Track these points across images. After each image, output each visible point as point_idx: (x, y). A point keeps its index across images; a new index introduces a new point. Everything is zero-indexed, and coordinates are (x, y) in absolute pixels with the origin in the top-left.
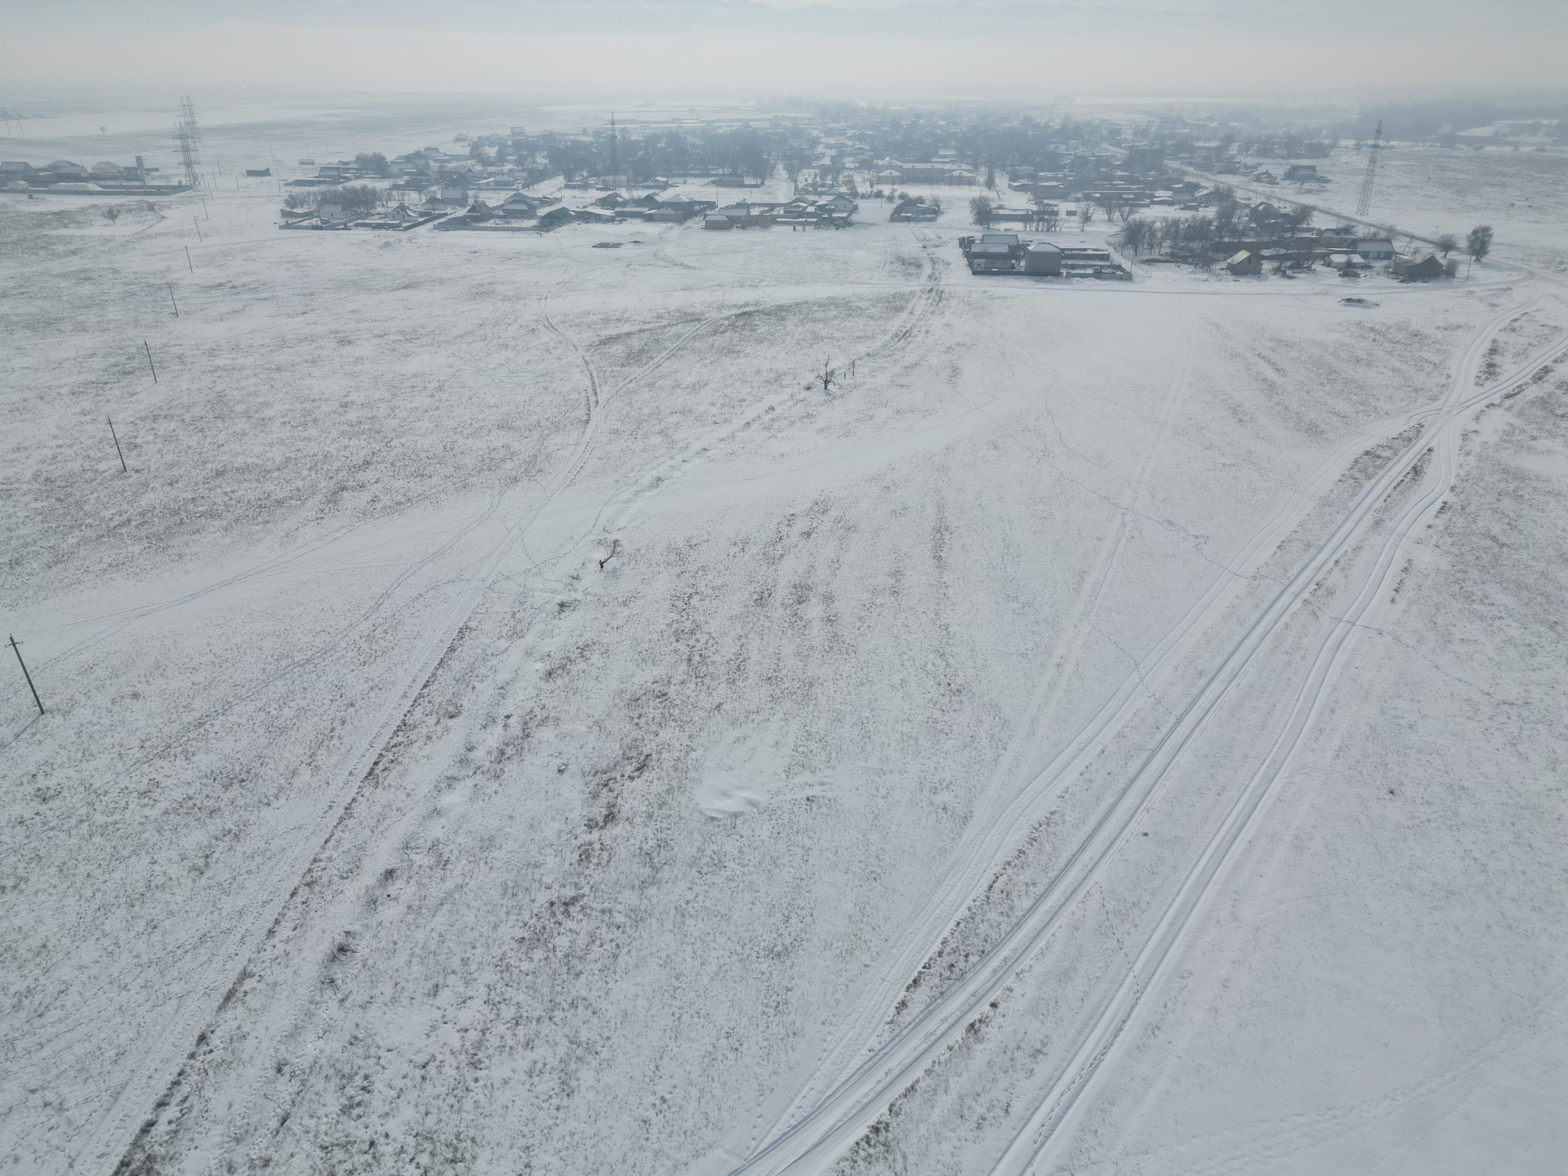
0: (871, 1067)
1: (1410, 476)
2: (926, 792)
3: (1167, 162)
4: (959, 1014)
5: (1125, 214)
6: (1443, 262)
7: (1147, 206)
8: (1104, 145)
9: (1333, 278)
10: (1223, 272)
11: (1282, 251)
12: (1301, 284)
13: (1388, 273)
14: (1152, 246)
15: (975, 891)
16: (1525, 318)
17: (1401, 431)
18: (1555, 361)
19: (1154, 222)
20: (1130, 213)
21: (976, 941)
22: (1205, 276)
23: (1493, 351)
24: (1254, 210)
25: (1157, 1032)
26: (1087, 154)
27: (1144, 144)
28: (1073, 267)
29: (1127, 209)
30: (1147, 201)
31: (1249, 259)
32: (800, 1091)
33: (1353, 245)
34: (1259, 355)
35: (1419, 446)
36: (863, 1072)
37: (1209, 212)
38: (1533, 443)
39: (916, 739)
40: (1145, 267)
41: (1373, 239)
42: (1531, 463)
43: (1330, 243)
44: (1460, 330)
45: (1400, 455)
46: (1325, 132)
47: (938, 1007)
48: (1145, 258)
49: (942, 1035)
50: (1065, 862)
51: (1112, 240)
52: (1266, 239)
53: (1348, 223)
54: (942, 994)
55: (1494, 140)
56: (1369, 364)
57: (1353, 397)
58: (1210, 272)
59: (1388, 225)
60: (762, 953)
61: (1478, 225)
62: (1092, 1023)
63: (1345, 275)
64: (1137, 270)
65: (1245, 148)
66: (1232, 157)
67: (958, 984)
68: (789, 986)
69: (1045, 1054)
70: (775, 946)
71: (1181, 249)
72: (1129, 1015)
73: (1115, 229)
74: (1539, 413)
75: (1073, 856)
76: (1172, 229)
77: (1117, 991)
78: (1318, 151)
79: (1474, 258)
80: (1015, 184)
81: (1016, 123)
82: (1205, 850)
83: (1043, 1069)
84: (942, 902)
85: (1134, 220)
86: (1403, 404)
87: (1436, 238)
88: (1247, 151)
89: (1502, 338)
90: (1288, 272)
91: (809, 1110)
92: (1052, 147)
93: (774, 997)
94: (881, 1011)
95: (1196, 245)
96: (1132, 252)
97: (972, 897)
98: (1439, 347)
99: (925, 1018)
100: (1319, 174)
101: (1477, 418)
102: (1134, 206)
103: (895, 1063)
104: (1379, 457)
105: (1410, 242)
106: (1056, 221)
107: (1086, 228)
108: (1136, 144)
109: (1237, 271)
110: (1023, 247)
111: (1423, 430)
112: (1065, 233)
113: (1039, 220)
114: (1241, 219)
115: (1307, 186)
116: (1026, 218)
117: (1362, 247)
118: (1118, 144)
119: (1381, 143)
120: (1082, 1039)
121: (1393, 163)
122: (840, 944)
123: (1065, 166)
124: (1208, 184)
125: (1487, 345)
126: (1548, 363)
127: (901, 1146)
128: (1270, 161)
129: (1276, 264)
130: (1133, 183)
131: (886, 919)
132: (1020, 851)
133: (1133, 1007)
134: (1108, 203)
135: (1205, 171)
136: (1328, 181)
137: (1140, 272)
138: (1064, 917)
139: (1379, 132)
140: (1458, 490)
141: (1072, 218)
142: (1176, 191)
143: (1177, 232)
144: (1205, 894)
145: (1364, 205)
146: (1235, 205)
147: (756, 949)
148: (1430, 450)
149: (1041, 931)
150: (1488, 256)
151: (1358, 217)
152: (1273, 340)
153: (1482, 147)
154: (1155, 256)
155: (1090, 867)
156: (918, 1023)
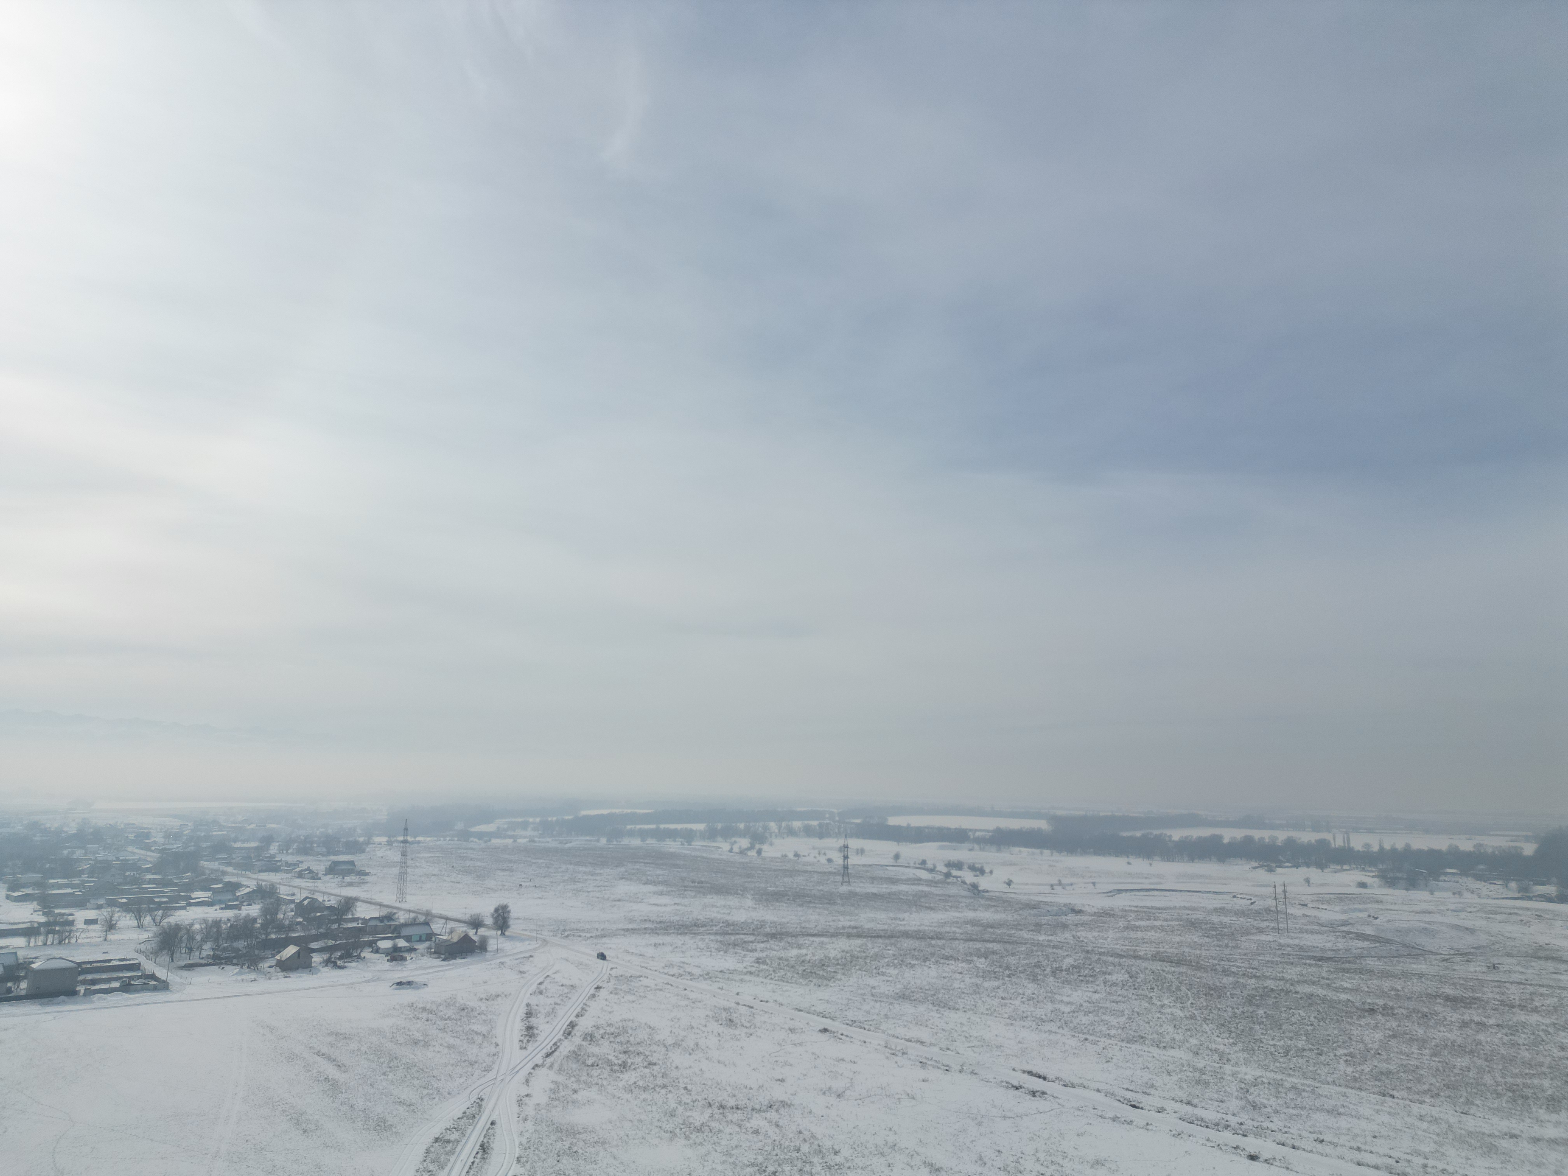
1: (479, 1156)
3: (204, 863)
5: (158, 919)
6: (475, 938)
7: (184, 908)
8: (130, 849)
9: (381, 963)
10: (272, 970)
11: (331, 943)
12: (353, 973)
13: (431, 953)
14: (190, 950)
16: (548, 980)
17: (465, 1109)
18: (577, 1016)
19: (192, 925)
20: (163, 917)
22: (253, 976)
23: (529, 1014)
24: (300, 905)
26: (110, 858)
27: (177, 846)
28: (94, 982)
29: (160, 913)
30: (183, 903)
31: (298, 953)
33: (396, 931)
34: (318, 1054)
35: (483, 1121)
37: (254, 910)
38: (575, 1096)
40: (185, 973)
41: (413, 923)
42: (578, 1117)
43: (375, 931)
44: (499, 999)
45: (467, 1135)
46: (359, 831)
48: (183, 963)
51: (143, 947)
52: (313, 932)
53: (389, 910)
55: (498, 834)
56: (426, 1045)
57: (416, 1082)
58: (257, 970)
59: (424, 909)
61: (498, 904)
63: (393, 959)
64: (173, 978)
65: (285, 847)
66: (273, 856)
71: (225, 950)
73: (145, 936)
74: (574, 1066)
76: (213, 930)
78: (356, 847)
79: (499, 932)
80: (16, 894)
81: (19, 828)
85: (169, 923)
86: (462, 1080)
87: (467, 917)
88: (287, 850)
89: (534, 1001)
90: (339, 963)
92: (66, 852)
95: (241, 944)
96: (168, 959)
98: (484, 1017)
100: (359, 867)
101: (527, 1081)
102: (168, 908)
104: (448, 1141)
105: (446, 923)
106: (70, 931)
107: (110, 937)
108: (168, 847)
109: (287, 967)
110: (25, 966)
111: (484, 1103)
112: (82, 945)
113: (48, 933)
114: (286, 914)
115: (348, 879)
116: (30, 932)
117: (405, 932)
118: (147, 848)
119: (409, 839)
121: (422, 855)
123: (82, 872)
124: (249, 882)
125: (523, 1010)
126: (573, 1018)
128: (310, 858)
129: (326, 956)
130: (166, 885)
134: (136, 908)
135: (246, 870)
136: (367, 874)
137: (178, 979)
139: (406, 829)
140: (523, 1160)
141: (92, 927)
142: (215, 891)
143: (219, 932)
145: (402, 894)
146: (279, 902)
148: (493, 1123)
150: (510, 930)
151: (398, 905)
152: (330, 1034)
153: (490, 840)
154: (195, 959)
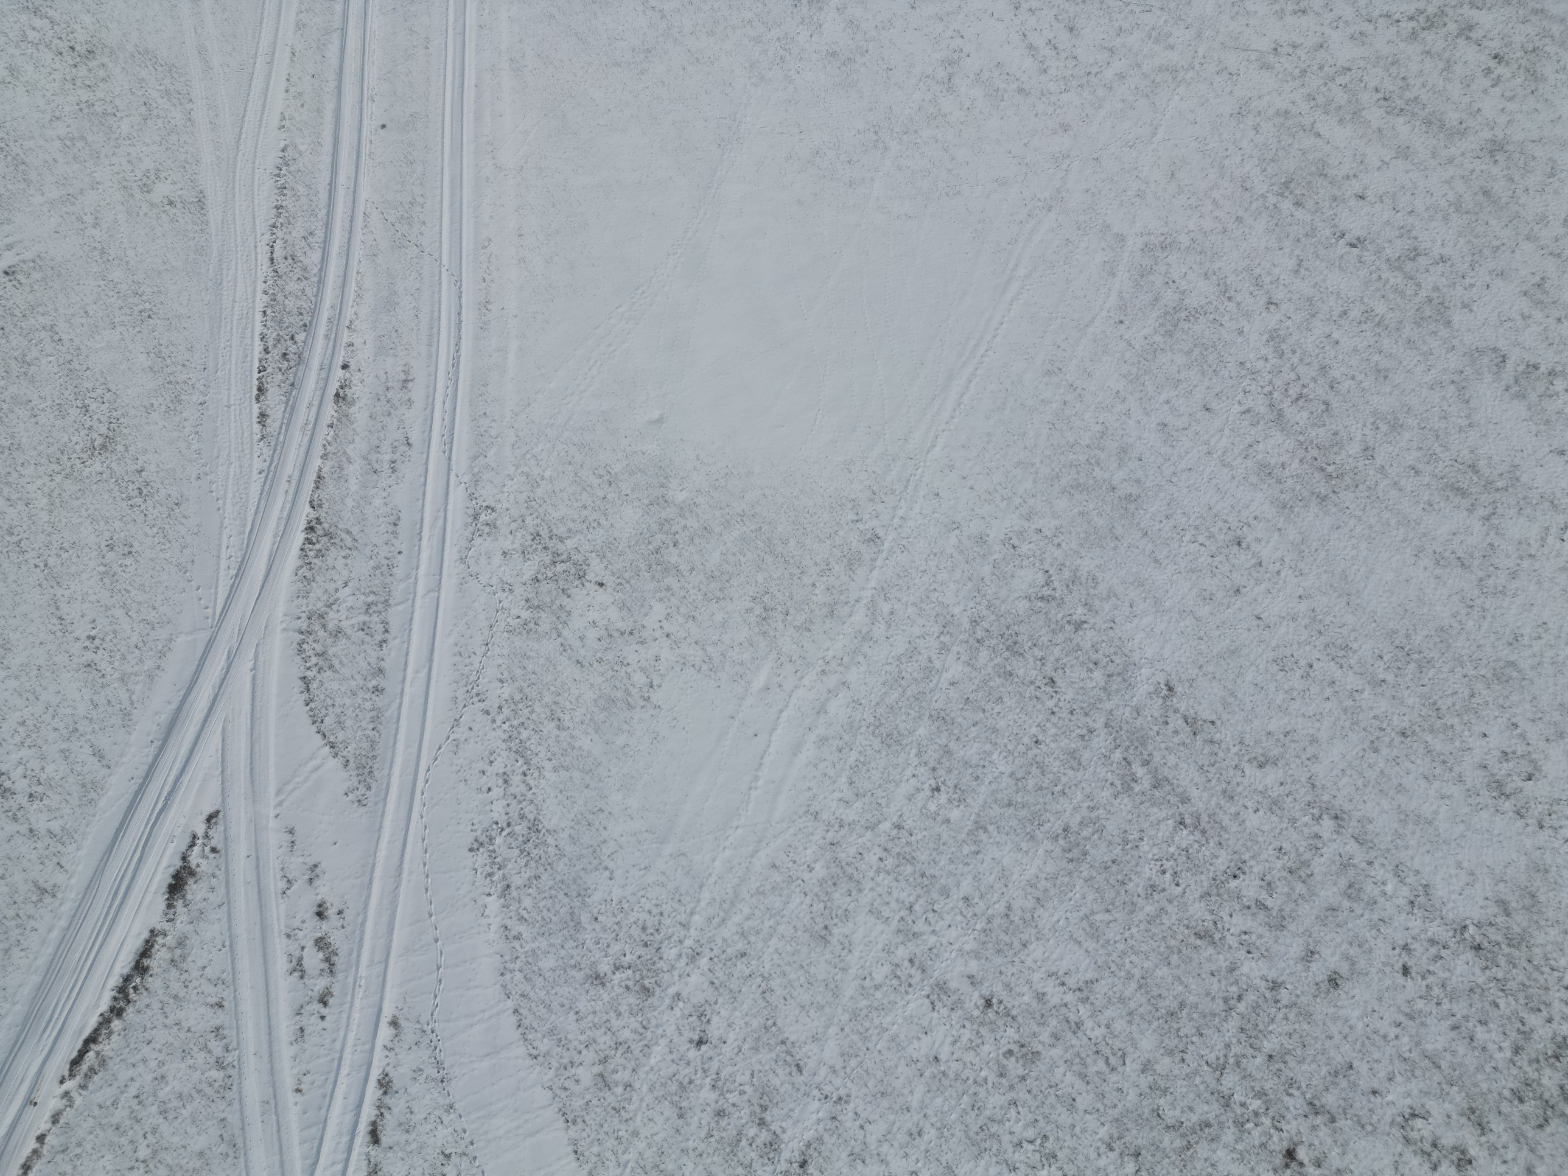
0: (272, 486)
2: (138, 195)
4: (319, 393)
15: (259, 273)
21: (291, 319)
25: (489, 307)
32: (220, 545)
36: (267, 494)
39: (83, 138)
47: (296, 399)
49: (316, 420)
50: (326, 195)
54: (292, 385)
60: (85, 456)
62: (435, 330)
67: (302, 367)
68: (138, 467)
69: (412, 380)
70: (93, 441)
72: (461, 306)
75: (330, 184)
77: (440, 291)
82: (443, 115)
83: (417, 392)
84: (234, 301)
91: (239, 554)
93: (131, 486)
94: (246, 434)
97: (260, 280)
99: (291, 415)
103: (290, 467)
120: (434, 349)
122: (160, 399)
127: (340, 526)
131: (190, 349)
132: (278, 208)
133: (460, 297)
138: (358, 251)
144: (465, 160)
147: (75, 455)
149: (345, 276)
155: (352, 189)
156: (287, 422)
